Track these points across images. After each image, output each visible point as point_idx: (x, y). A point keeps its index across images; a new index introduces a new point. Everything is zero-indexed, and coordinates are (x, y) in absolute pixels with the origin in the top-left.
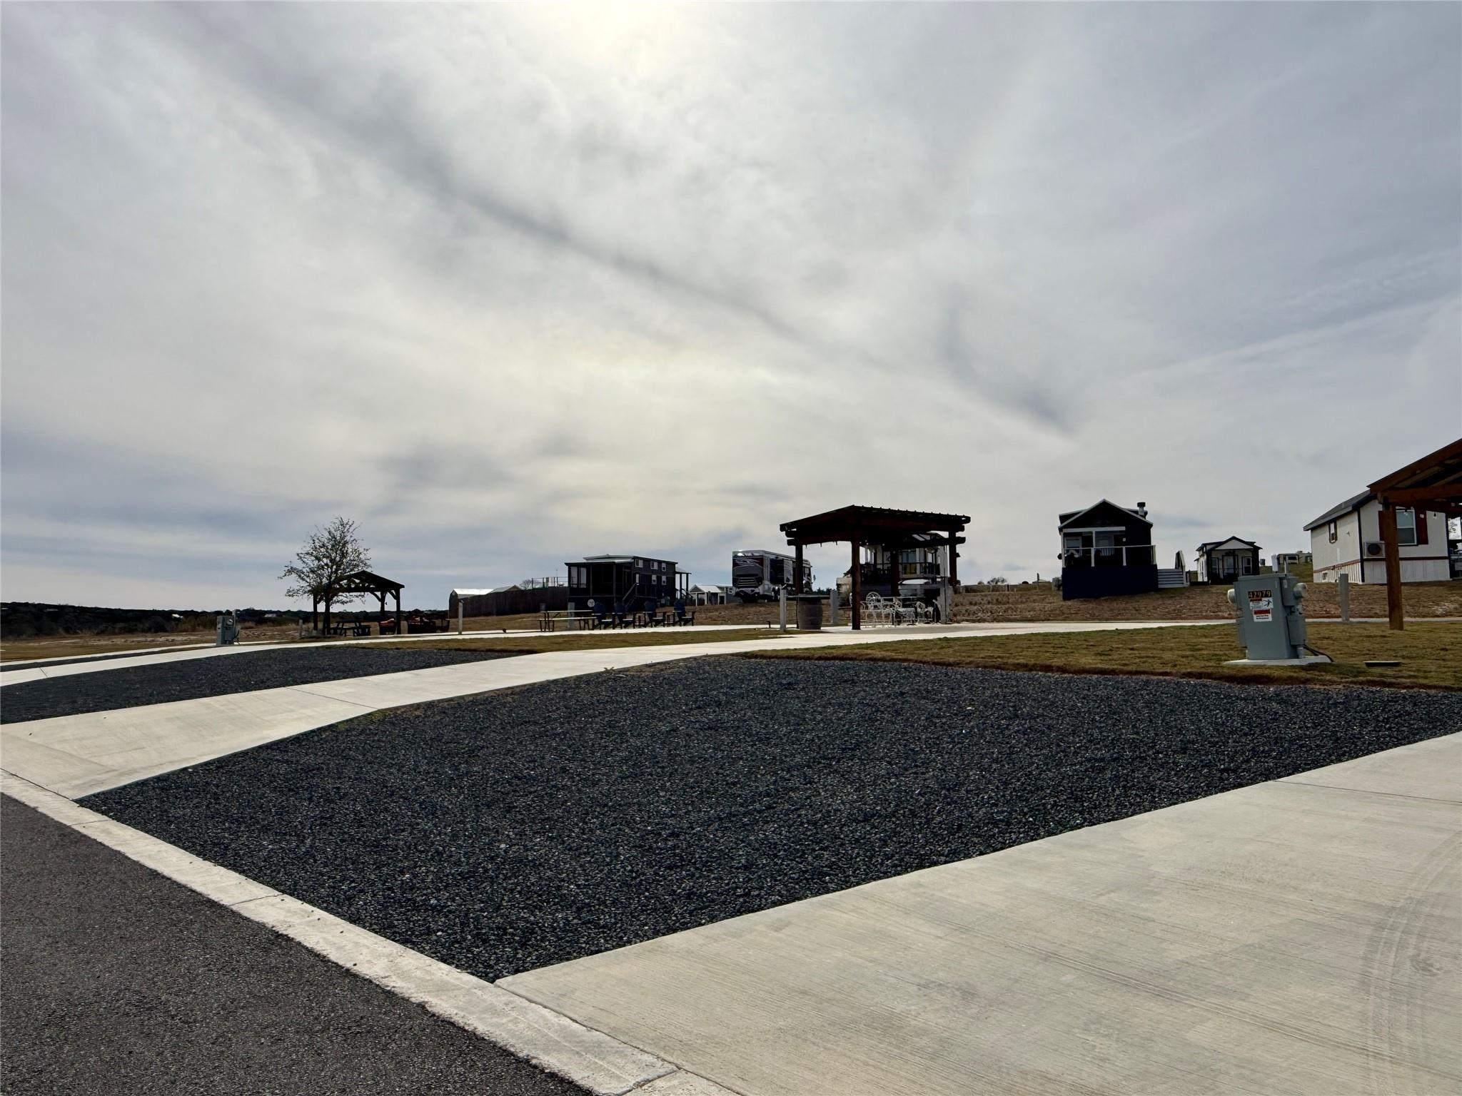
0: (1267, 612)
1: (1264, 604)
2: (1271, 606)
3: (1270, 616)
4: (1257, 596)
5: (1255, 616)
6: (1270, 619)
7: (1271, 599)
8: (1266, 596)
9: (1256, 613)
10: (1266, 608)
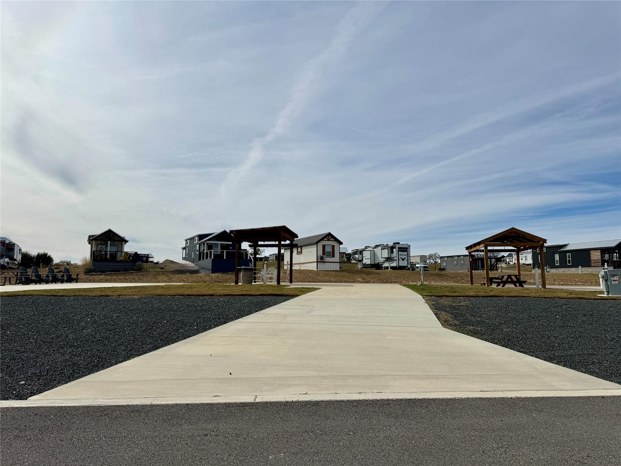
0: (616, 280)
1: (615, 278)
2: (617, 279)
3: (617, 282)
4: (613, 276)
5: (613, 282)
6: (617, 283)
7: (617, 277)
8: (616, 276)
9: (613, 281)
10: (616, 279)
